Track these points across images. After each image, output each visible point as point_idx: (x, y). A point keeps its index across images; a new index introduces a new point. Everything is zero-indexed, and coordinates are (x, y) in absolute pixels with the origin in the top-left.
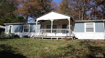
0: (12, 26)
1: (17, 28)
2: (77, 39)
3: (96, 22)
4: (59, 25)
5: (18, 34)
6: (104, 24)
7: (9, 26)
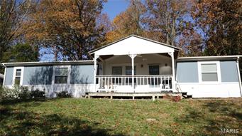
0: (22, 68)
1: (37, 74)
2: (191, 96)
3: (221, 60)
4: (142, 66)
5: (40, 88)
6: (238, 64)
7: (15, 68)
